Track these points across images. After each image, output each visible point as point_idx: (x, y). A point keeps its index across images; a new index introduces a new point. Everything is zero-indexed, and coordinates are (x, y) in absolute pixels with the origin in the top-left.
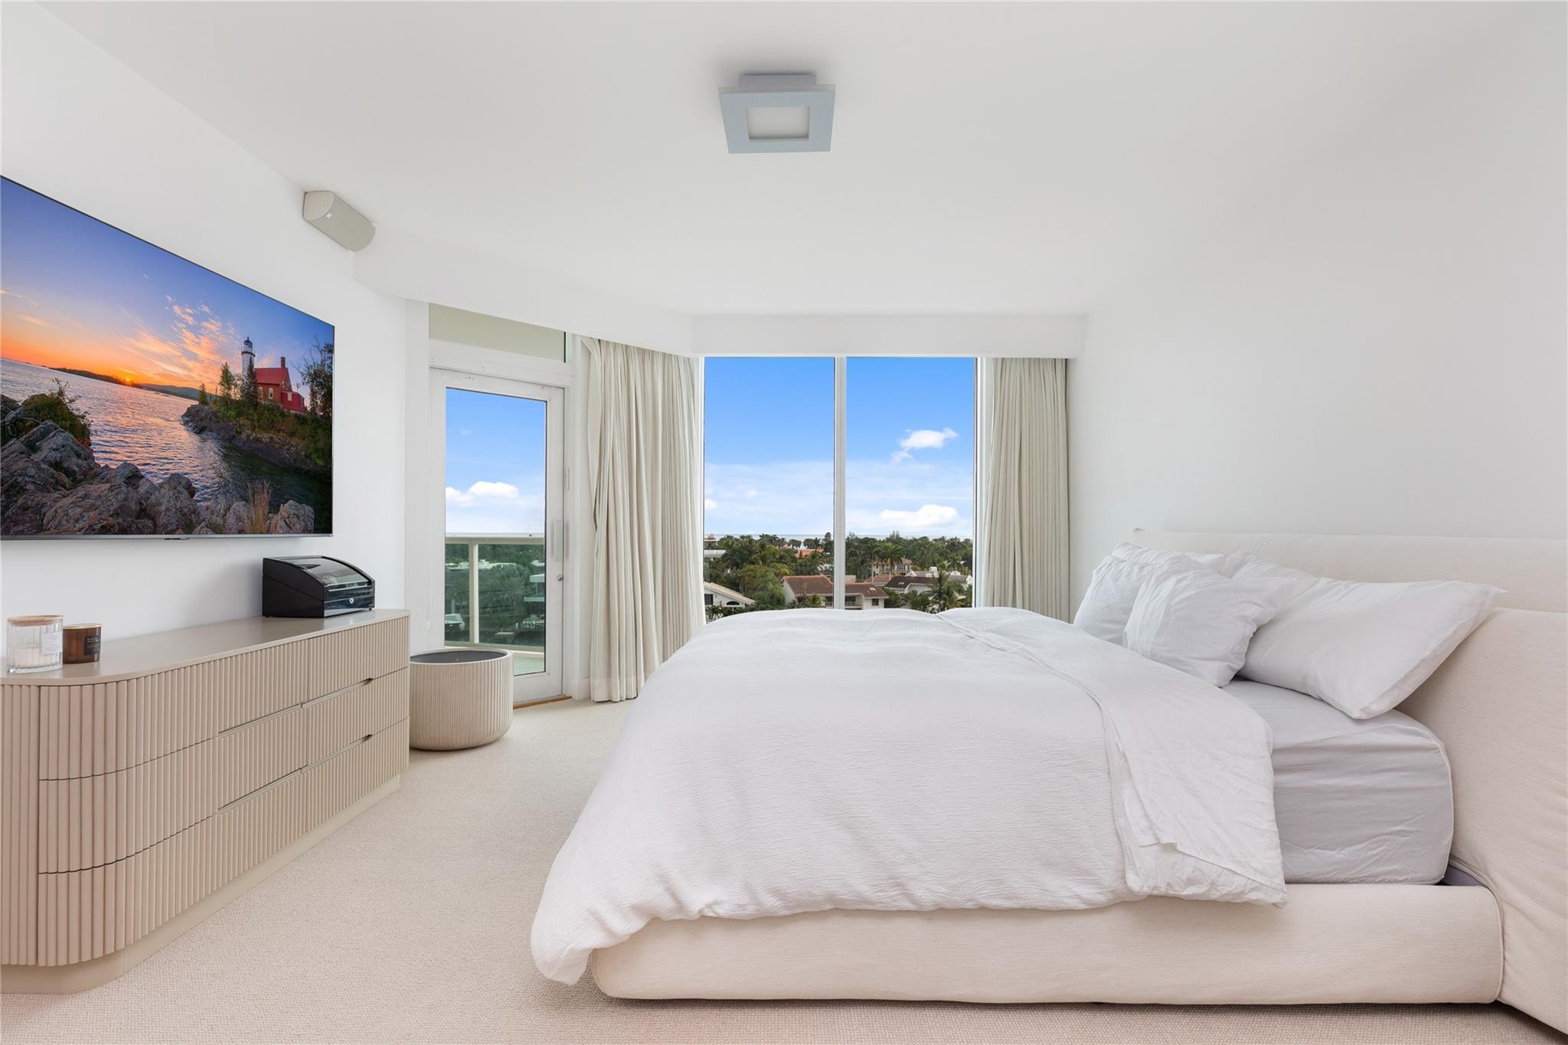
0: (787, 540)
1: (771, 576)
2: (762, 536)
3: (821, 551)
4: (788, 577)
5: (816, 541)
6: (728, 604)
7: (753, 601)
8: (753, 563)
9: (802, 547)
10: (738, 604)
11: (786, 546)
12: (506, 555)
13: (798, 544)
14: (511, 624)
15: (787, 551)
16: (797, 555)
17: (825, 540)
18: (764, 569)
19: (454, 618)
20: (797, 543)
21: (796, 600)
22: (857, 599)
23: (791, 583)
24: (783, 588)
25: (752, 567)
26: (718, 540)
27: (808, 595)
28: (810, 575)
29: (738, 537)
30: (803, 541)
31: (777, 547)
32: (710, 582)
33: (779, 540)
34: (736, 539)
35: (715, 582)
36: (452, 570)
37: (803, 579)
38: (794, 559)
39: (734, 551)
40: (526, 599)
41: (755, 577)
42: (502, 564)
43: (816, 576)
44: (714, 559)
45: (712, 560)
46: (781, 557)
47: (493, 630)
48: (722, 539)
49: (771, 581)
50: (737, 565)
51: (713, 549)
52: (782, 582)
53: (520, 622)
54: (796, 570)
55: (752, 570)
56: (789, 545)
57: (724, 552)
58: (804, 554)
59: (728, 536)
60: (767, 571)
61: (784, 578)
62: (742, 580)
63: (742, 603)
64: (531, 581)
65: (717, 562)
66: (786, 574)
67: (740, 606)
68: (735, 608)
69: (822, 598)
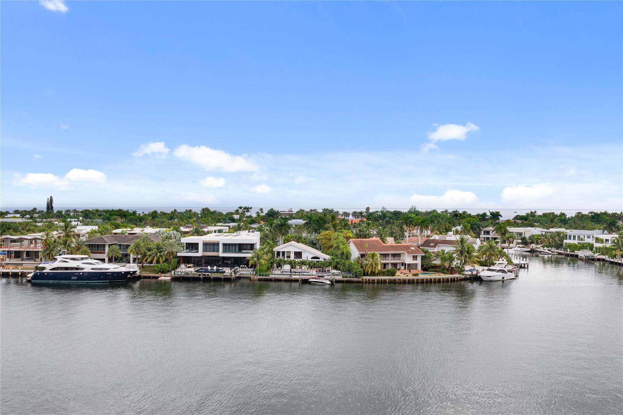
0: (341, 213)
1: (341, 238)
2: (324, 210)
3: (366, 220)
4: (353, 240)
5: (361, 213)
6: (312, 258)
7: (329, 257)
8: (327, 229)
9: (351, 217)
10: (319, 258)
13: (348, 215)
15: (344, 220)
17: (366, 212)
18: (336, 234)
20: (346, 214)
21: (359, 256)
22: (401, 255)
23: (355, 243)
24: (350, 247)
25: (327, 232)
27: (367, 252)
28: (366, 238)
31: (337, 217)
32: (298, 243)
33: (335, 212)
34: (308, 212)
35: (301, 243)
37: (363, 241)
39: (310, 220)
41: (330, 240)
43: (370, 239)
45: (294, 226)
48: (298, 212)
49: (341, 242)
50: (316, 231)
51: (294, 218)
52: (349, 243)
54: (357, 234)
55: (327, 235)
56: (342, 216)
57: (302, 221)
58: (353, 222)
60: (338, 236)
61: (350, 240)
62: (319, 242)
65: (301, 228)
66: (350, 238)
67: (320, 260)
68: (317, 262)
69: (377, 255)
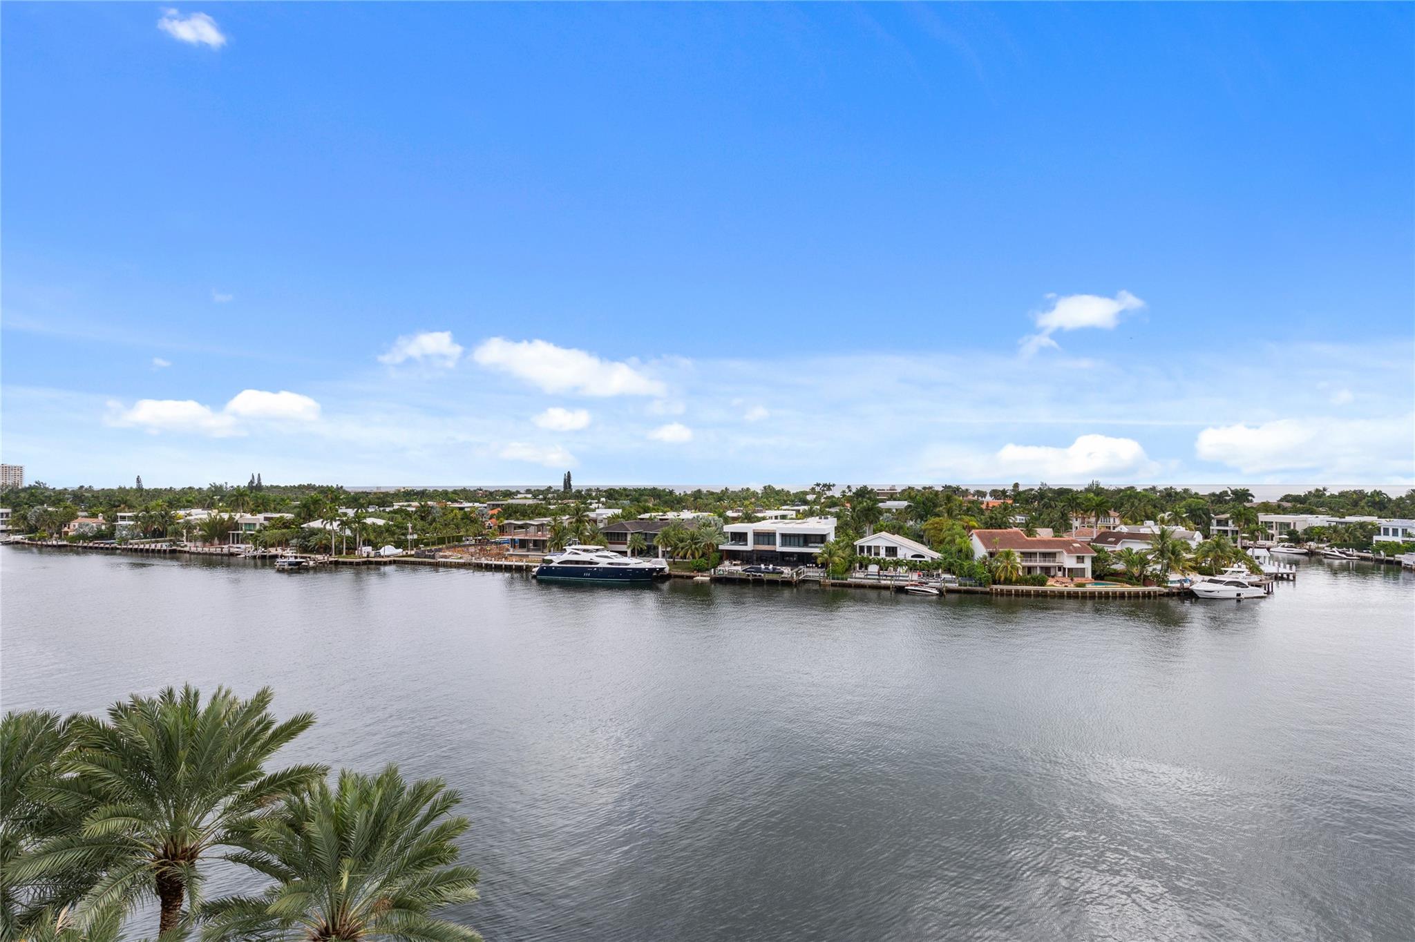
0: (972, 491)
1: (958, 529)
2: (946, 487)
3: (1010, 502)
4: (977, 531)
5: (1004, 492)
6: (912, 557)
7: (940, 555)
8: (939, 516)
9: (988, 498)
10: (924, 557)
11: (970, 497)
12: (706, 505)
13: (983, 494)
14: (708, 570)
15: (973, 502)
16: (984, 507)
17: (1013, 490)
18: (950, 522)
19: (661, 563)
20: (981, 494)
21: (987, 555)
22: (1057, 555)
23: (980, 536)
24: (973, 542)
25: (937, 519)
26: (899, 490)
27: (1000, 550)
28: (1001, 528)
29: (920, 488)
30: (988, 492)
31: (961, 498)
32: (894, 534)
33: (963, 491)
34: (918, 491)
35: (898, 534)
36: (661, 519)
37: (994, 533)
38: (981, 512)
39: (918, 503)
40: (721, 547)
41: (941, 530)
42: (701, 514)
43: (1009, 530)
44: (897, 510)
45: (894, 511)
46: (968, 509)
47: (692, 574)
48: (904, 491)
49: (958, 534)
50: (922, 517)
51: (895, 500)
52: (971, 535)
53: (715, 567)
54: (986, 523)
55: (937, 523)
56: (974, 496)
57: (905, 503)
58: (991, 505)
59: (909, 488)
60: (953, 524)
61: (973, 531)
62: (927, 533)
63: (928, 556)
64: (725, 530)
65: (900, 513)
66: (974, 527)
67: (926, 559)
68: (920, 562)
69: (1017, 554)
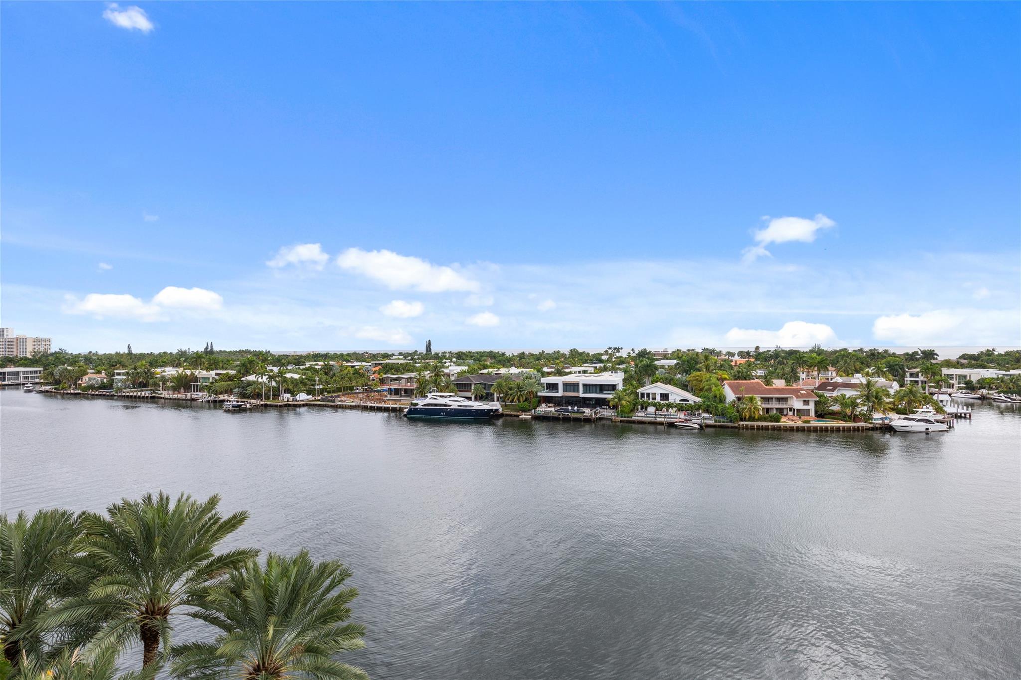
0: (724, 353)
1: (714, 380)
2: (705, 350)
3: (753, 360)
4: (728, 382)
5: (748, 353)
6: (680, 401)
7: (701, 399)
8: (699, 371)
9: (736, 358)
10: (688, 401)
11: (723, 357)
12: (528, 364)
13: (733, 355)
14: (530, 410)
15: (725, 361)
16: (733, 364)
17: (755, 352)
18: (708, 375)
19: (496, 406)
20: (731, 354)
21: (736, 399)
22: (789, 400)
23: (731, 386)
24: (725, 390)
25: (698, 373)
26: (670, 352)
27: (746, 396)
28: (746, 380)
29: (686, 351)
30: (737, 353)
31: (716, 358)
32: (666, 384)
33: (717, 353)
34: (684, 352)
35: (669, 384)
36: (495, 374)
37: (741, 384)
38: (731, 368)
39: (684, 362)
40: (539, 394)
41: (701, 381)
42: (524, 370)
43: (752, 381)
44: (668, 366)
46: (722, 366)
47: (519, 414)
48: (673, 352)
49: (714, 384)
50: (687, 372)
51: (667, 359)
52: (724, 385)
53: (535, 409)
54: (735, 376)
55: (698, 376)
56: (726, 356)
57: (675, 362)
58: (738, 363)
59: (678, 350)
60: (711, 377)
61: (725, 382)
62: (690, 383)
63: (692, 401)
64: (542, 382)
65: (671, 369)
66: (726, 379)
67: (690, 402)
68: (686, 404)
69: (758, 399)
